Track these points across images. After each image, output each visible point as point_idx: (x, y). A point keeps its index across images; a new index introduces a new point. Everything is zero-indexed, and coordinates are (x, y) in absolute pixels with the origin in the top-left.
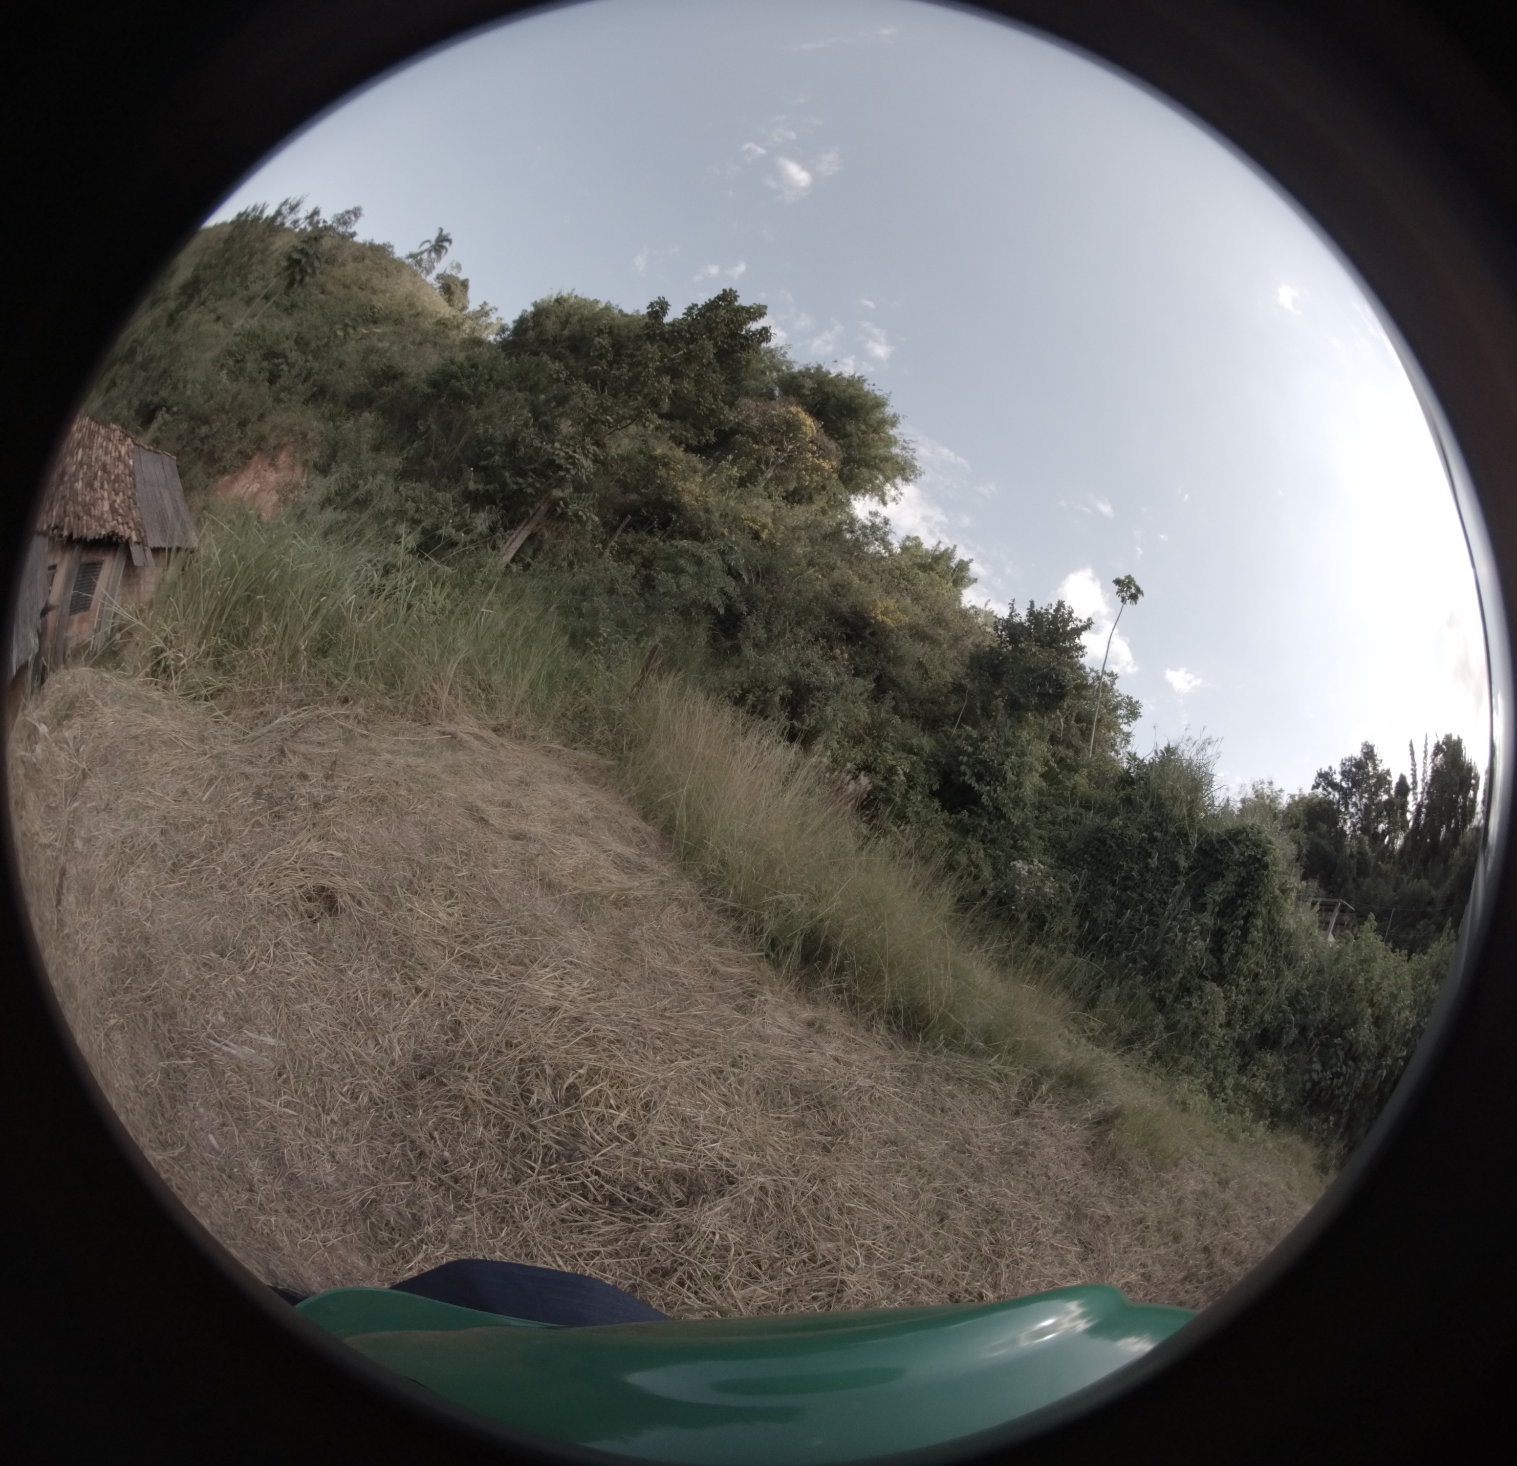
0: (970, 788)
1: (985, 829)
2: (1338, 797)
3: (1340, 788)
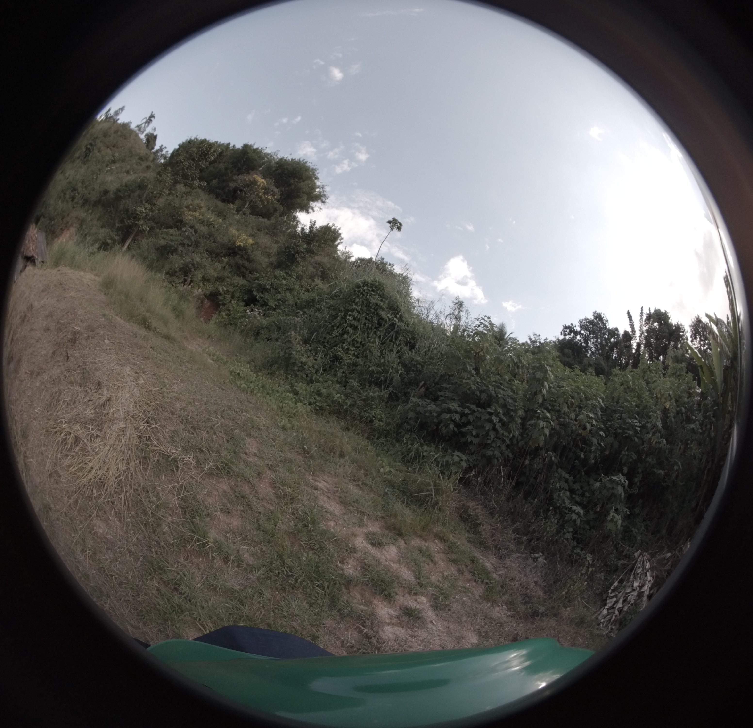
0: (254, 295)
1: (259, 310)
2: (580, 339)
3: (581, 334)
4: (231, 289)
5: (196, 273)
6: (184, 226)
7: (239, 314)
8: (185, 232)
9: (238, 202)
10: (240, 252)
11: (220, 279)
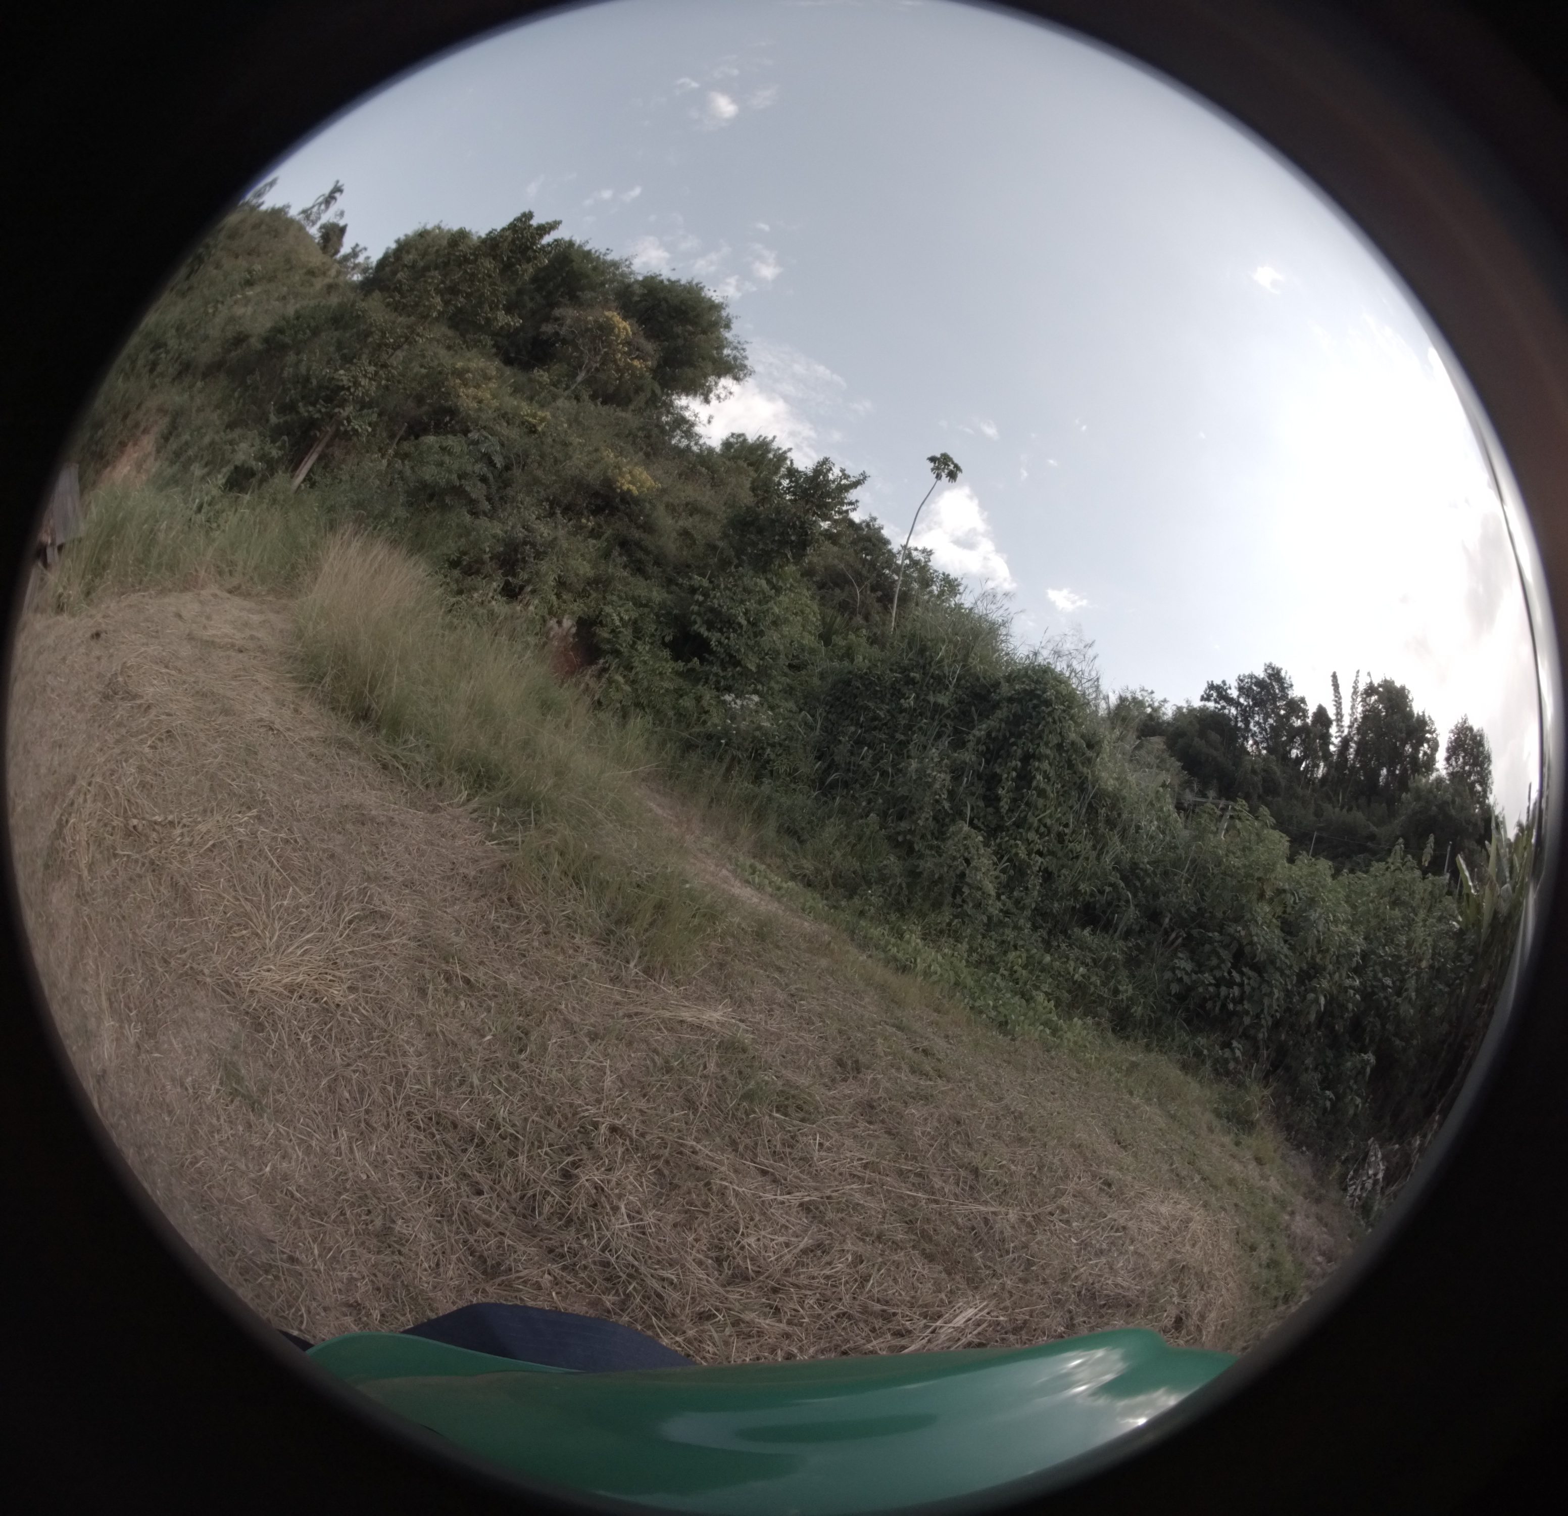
0: (698, 635)
1: (716, 675)
2: (1235, 713)
3: (1237, 704)
5: (539, 565)
8: (477, 443)
9: (557, 367)
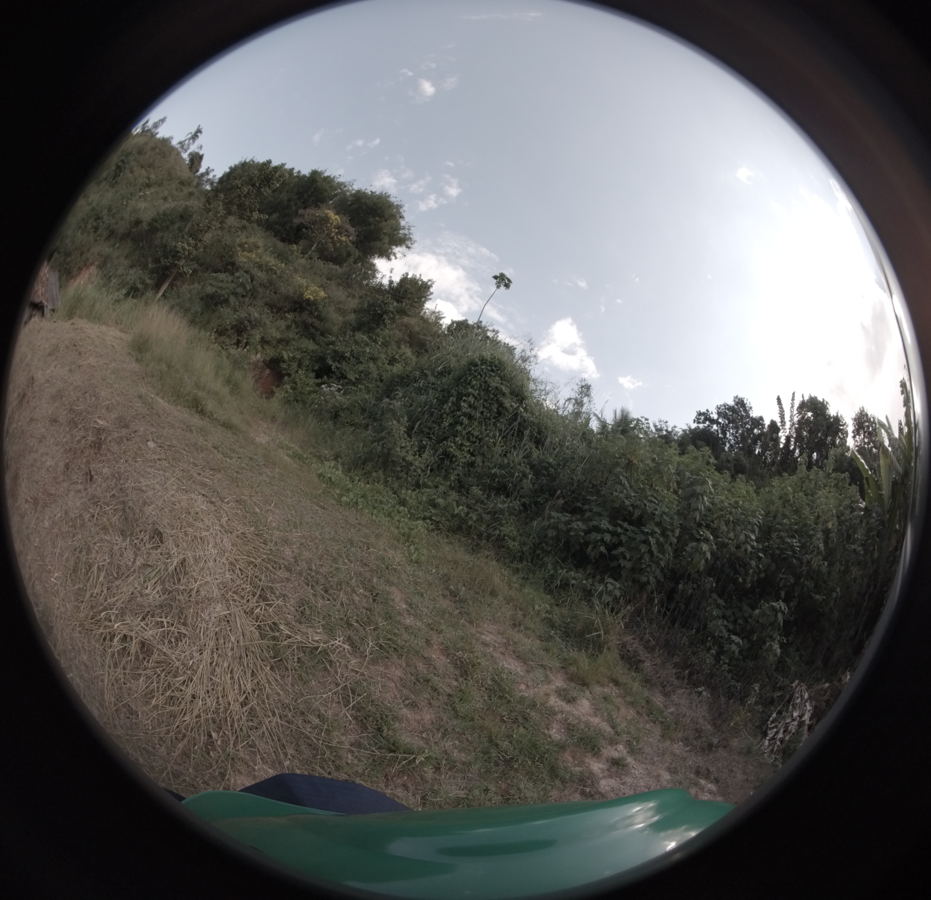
2: (716, 428)
3: (718, 423)
4: (298, 356)
5: (253, 332)
6: (237, 270)
7: (308, 389)
8: (238, 278)
9: (302, 242)
10: (309, 308)
11: (284, 342)
